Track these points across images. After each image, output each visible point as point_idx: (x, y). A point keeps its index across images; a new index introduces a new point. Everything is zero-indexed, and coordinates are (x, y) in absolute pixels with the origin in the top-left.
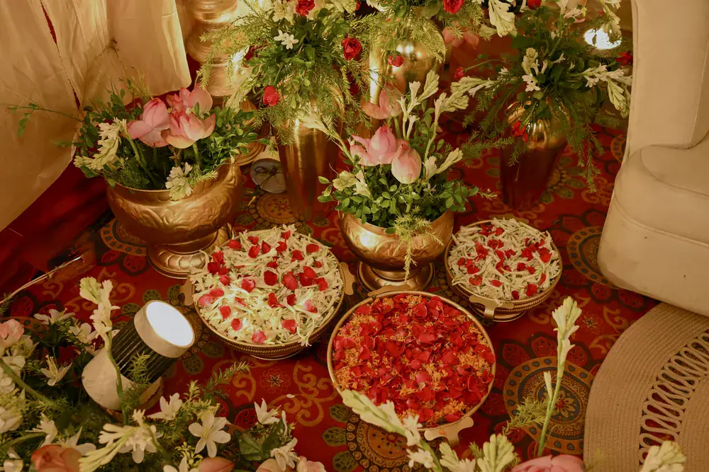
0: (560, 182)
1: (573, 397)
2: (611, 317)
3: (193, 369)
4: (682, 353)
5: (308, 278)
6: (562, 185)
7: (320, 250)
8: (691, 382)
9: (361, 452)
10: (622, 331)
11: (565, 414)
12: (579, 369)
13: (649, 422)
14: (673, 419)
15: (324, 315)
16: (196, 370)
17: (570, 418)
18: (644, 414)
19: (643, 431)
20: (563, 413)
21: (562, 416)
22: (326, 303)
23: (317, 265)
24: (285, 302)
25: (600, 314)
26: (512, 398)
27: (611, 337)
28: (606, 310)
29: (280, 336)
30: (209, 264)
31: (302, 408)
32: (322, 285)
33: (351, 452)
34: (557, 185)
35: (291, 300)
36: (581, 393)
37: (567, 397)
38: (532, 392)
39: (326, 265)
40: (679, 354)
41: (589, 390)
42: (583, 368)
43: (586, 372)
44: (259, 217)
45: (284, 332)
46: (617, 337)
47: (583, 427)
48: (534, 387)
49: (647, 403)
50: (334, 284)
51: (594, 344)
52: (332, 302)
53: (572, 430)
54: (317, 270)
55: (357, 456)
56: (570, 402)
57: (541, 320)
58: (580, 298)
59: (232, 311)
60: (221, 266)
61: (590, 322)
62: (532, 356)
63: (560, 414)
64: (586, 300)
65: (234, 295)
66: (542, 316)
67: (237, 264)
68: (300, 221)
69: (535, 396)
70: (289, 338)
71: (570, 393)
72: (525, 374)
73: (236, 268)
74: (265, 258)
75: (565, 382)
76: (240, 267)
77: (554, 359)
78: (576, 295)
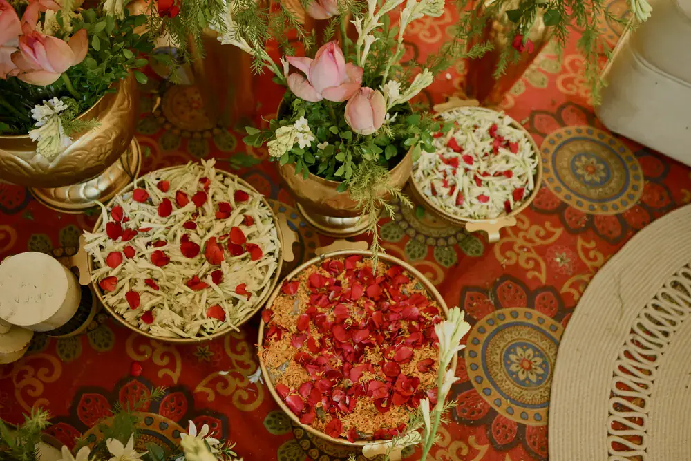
1: (542, 356)
2: (586, 251)
3: (102, 344)
4: (660, 296)
5: (239, 245)
7: (250, 199)
8: (666, 334)
9: (309, 439)
10: (597, 270)
11: (533, 378)
12: (549, 320)
13: (620, 385)
14: (645, 379)
15: (259, 293)
16: (106, 345)
17: (539, 382)
18: (615, 375)
19: (613, 395)
20: (530, 375)
21: (530, 381)
22: (261, 277)
23: (248, 221)
24: (209, 280)
25: (574, 248)
26: (474, 360)
27: (585, 278)
28: (580, 242)
29: (205, 326)
30: (108, 225)
31: (238, 388)
32: (255, 252)
33: (298, 441)
35: (218, 277)
36: (551, 350)
37: (534, 356)
38: (497, 354)
39: (258, 221)
40: (656, 298)
41: (558, 345)
42: (553, 318)
43: (557, 324)
44: (166, 121)
45: (210, 323)
46: (591, 278)
47: (550, 392)
48: (499, 348)
49: (619, 363)
50: (270, 248)
51: (565, 288)
52: (269, 274)
53: (539, 397)
54: (246, 231)
55: (304, 445)
56: (538, 363)
57: (508, 259)
58: (552, 230)
59: (141, 297)
60: (123, 225)
61: (562, 260)
62: (498, 306)
63: (527, 378)
64: (559, 232)
65: (145, 277)
66: (508, 254)
67: (144, 225)
68: (218, 126)
69: (500, 359)
70: (217, 328)
71: (538, 351)
72: (490, 330)
73: (143, 230)
74: (181, 214)
75: (533, 339)
76: (147, 230)
77: (522, 310)
78: (547, 224)
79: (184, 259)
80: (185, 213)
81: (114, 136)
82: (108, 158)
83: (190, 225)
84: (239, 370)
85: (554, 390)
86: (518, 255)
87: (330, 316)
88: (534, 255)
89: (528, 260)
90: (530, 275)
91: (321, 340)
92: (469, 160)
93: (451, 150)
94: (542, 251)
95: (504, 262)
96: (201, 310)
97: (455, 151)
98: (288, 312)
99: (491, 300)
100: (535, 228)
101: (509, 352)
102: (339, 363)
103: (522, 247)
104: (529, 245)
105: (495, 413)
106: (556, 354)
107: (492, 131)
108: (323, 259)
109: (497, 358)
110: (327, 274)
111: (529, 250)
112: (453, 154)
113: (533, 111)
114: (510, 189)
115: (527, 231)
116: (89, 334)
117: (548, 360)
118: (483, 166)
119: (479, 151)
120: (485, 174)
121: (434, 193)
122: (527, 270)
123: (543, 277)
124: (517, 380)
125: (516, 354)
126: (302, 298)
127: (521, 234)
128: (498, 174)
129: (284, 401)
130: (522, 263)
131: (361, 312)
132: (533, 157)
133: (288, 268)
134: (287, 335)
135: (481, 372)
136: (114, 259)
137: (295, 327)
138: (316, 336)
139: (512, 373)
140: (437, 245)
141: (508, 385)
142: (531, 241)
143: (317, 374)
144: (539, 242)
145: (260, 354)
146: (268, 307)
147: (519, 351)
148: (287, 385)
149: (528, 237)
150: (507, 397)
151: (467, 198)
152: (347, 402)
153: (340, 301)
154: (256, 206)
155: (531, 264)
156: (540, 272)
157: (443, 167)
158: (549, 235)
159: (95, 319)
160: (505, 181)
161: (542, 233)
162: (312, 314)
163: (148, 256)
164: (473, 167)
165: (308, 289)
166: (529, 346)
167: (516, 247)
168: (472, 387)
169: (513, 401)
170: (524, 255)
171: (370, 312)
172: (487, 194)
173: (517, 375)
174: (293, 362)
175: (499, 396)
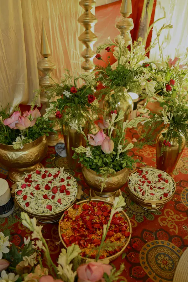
0: (183, 167)
1: (172, 260)
5: (63, 190)
6: (184, 168)
7: (71, 179)
11: (167, 268)
12: (177, 248)
15: (65, 206)
17: (170, 270)
20: (166, 267)
21: (165, 268)
22: (68, 201)
23: (69, 185)
24: (50, 197)
26: (143, 256)
29: (45, 211)
30: (26, 178)
31: (51, 246)
32: (68, 193)
34: (181, 168)
35: (53, 197)
36: (176, 259)
37: (169, 260)
39: (72, 186)
41: (180, 257)
42: (179, 248)
43: (180, 250)
45: (47, 210)
47: (174, 275)
48: (154, 253)
50: (74, 194)
52: (70, 201)
53: (169, 276)
54: (67, 187)
56: (170, 263)
57: (163, 223)
58: (183, 217)
59: (28, 198)
60: (30, 180)
61: (185, 228)
62: (156, 238)
63: (165, 267)
64: (185, 218)
65: (31, 192)
66: (164, 222)
67: (36, 180)
68: (71, 169)
69: (154, 257)
70: (48, 213)
71: (171, 258)
72: (152, 246)
73: (35, 181)
74: (48, 179)
75: (169, 253)
76: (37, 181)
77: (166, 242)
78: (181, 215)
79: (45, 190)
80: (50, 179)
81: (36, 154)
82: (33, 160)
83: (50, 182)
84: (53, 240)
85: (175, 275)
86: (168, 223)
87: (88, 218)
88: (174, 224)
89: (171, 225)
90: (171, 230)
91: (82, 225)
92: (149, 182)
93: (143, 179)
94: (177, 223)
95: (161, 224)
96: (44, 205)
97: (145, 179)
98: (74, 214)
99: (154, 236)
100: (176, 215)
101: (158, 255)
102: (87, 233)
103: (169, 221)
104: (173, 221)
105: (148, 277)
106: (178, 261)
107: (160, 176)
108: (90, 201)
109: (153, 257)
110: (90, 205)
111: (172, 222)
112: (144, 180)
113: (181, 180)
114: (163, 193)
115: (173, 216)
116: (8, 218)
117: (175, 262)
118: (154, 185)
119: (154, 180)
120: (154, 187)
121: (135, 191)
122: (171, 229)
123: (177, 232)
124: (160, 267)
125: (161, 257)
126: (80, 211)
127: (170, 216)
128: (159, 188)
129: (63, 239)
130: (169, 226)
131: (99, 219)
132: (174, 185)
133: (78, 200)
134: (71, 221)
135: (145, 260)
136: (24, 186)
137: (74, 218)
138: (81, 223)
139: (158, 264)
140: (137, 215)
141: (156, 268)
142: (174, 219)
143: (78, 234)
144: (177, 220)
145: (59, 222)
146: (68, 210)
147: (162, 256)
148: (66, 235)
149: (173, 218)
150: (154, 272)
151: (147, 193)
152: (85, 244)
153: (93, 215)
154: (73, 181)
155: (173, 227)
156: (176, 230)
157: (139, 183)
158: (181, 218)
159: (12, 214)
160: (161, 190)
161: (179, 217)
162: (82, 216)
163: (34, 187)
164: (150, 185)
165: (82, 209)
166: (167, 255)
167: (167, 220)
168: (141, 265)
169: (157, 274)
170: (170, 223)
171: (102, 220)
172: (154, 192)
173: (160, 265)
174: (70, 229)
175: (151, 270)
